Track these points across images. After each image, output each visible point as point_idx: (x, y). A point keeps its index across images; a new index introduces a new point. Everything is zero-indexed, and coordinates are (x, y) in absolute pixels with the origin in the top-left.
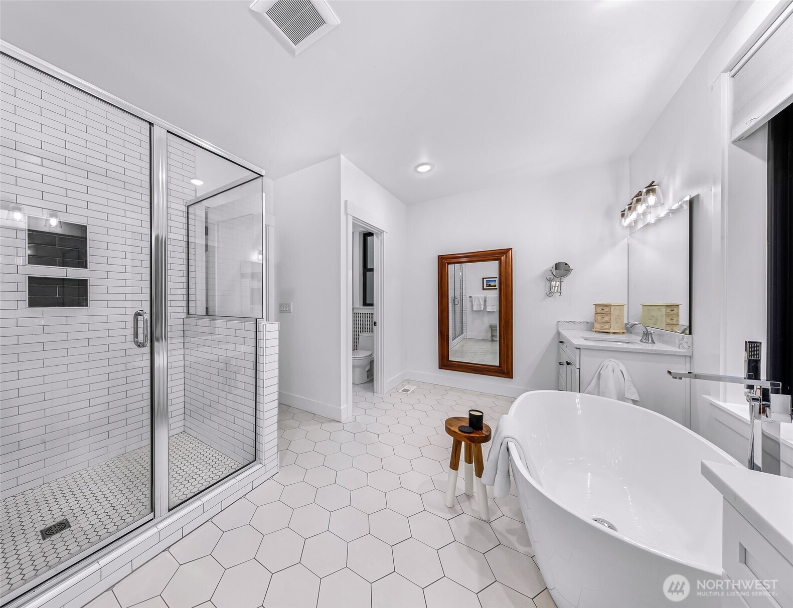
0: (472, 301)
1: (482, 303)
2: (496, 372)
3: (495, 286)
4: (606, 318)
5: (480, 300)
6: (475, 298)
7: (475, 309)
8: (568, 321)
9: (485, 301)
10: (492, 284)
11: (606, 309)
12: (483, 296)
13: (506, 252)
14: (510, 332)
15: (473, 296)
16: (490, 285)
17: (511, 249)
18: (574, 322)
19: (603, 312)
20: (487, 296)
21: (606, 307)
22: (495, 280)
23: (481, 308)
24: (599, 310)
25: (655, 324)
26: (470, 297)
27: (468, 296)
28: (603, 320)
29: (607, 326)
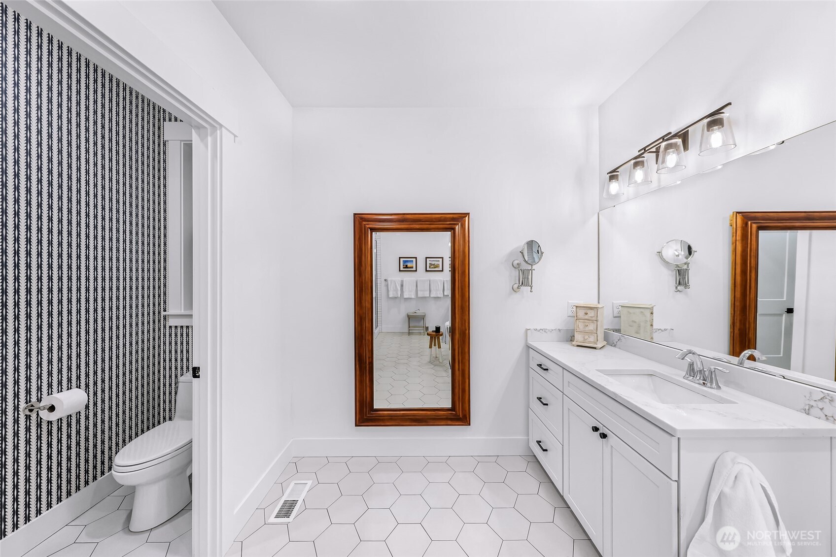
0: (387, 286)
1: (399, 288)
2: (447, 419)
3: (412, 268)
4: (591, 327)
5: (397, 284)
6: (391, 281)
7: (391, 296)
8: (539, 328)
9: (402, 286)
10: (409, 265)
11: (591, 314)
12: (400, 279)
13: (460, 218)
14: (467, 350)
15: (389, 279)
16: (407, 267)
17: (469, 214)
18: (545, 330)
19: (586, 317)
20: (404, 279)
21: (591, 311)
22: (413, 261)
23: (397, 294)
24: (581, 313)
25: (637, 333)
26: (385, 280)
27: (383, 280)
28: (587, 329)
29: (592, 339)
